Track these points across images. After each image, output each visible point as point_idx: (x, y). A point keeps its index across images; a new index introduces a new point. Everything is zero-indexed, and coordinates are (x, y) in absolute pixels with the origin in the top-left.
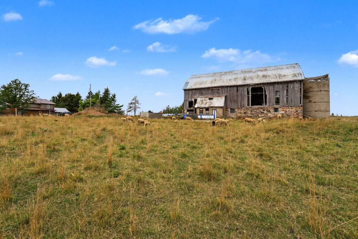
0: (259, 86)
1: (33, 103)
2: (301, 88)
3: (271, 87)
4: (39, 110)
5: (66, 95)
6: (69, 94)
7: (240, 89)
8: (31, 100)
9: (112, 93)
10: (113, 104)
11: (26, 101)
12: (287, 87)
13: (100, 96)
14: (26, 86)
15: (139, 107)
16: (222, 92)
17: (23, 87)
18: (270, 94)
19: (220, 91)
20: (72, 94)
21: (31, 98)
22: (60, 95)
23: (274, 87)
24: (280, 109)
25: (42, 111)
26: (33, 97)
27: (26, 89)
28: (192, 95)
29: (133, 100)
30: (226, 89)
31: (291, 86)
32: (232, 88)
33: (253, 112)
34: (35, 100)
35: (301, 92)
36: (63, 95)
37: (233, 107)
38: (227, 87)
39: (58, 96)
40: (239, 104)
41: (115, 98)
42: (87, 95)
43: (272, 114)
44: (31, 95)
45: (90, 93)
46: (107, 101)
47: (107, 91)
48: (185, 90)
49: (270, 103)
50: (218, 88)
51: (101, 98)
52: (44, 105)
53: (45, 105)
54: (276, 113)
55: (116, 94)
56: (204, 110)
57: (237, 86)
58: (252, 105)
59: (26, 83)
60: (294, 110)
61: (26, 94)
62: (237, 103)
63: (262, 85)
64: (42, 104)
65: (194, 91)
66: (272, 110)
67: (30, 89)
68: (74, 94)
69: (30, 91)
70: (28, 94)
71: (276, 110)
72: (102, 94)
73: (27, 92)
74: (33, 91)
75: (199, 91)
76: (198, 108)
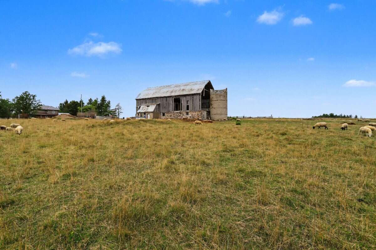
0: (178, 97)
1: (40, 110)
2: (200, 99)
3: (184, 98)
4: (45, 115)
5: (71, 102)
6: (73, 101)
7: (168, 99)
8: (38, 107)
9: (107, 99)
10: (108, 109)
11: (34, 108)
12: (193, 98)
13: (98, 102)
14: (34, 96)
15: (122, 112)
16: (158, 101)
17: (32, 98)
18: (184, 102)
19: (157, 101)
20: (76, 101)
21: (38, 106)
22: (66, 102)
23: (186, 98)
24: (189, 113)
25: (47, 115)
26: (39, 105)
27: (33, 98)
28: (141, 104)
29: (117, 106)
30: (160, 99)
31: (195, 97)
32: (163, 99)
33: (175, 116)
34: (41, 107)
35: (200, 101)
36: (69, 102)
37: (164, 112)
38: (161, 97)
39: (65, 103)
40: (167, 110)
41: (110, 104)
42: (88, 101)
43: (185, 116)
44: (38, 103)
45: (90, 100)
46: (103, 106)
47: (103, 99)
48: (137, 100)
49: (184, 109)
50: (155, 99)
51: (99, 104)
52: (49, 111)
53: (51, 111)
54: (187, 116)
55: (110, 101)
56: (143, 114)
57: (166, 97)
58: (174, 110)
59: (34, 95)
60: (196, 114)
61: (34, 102)
62: (166, 109)
63: (179, 97)
64: (48, 110)
65: (142, 100)
66: (185, 114)
67: (37, 98)
68: (78, 101)
69: (37, 100)
70: (35, 102)
71: (187, 114)
72: (99, 101)
73: (35, 101)
74: (40, 100)
75: (144, 100)
76: (139, 112)
